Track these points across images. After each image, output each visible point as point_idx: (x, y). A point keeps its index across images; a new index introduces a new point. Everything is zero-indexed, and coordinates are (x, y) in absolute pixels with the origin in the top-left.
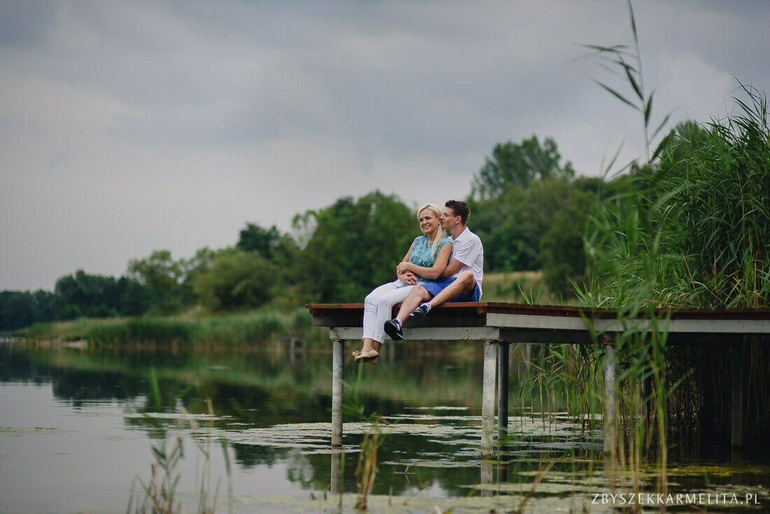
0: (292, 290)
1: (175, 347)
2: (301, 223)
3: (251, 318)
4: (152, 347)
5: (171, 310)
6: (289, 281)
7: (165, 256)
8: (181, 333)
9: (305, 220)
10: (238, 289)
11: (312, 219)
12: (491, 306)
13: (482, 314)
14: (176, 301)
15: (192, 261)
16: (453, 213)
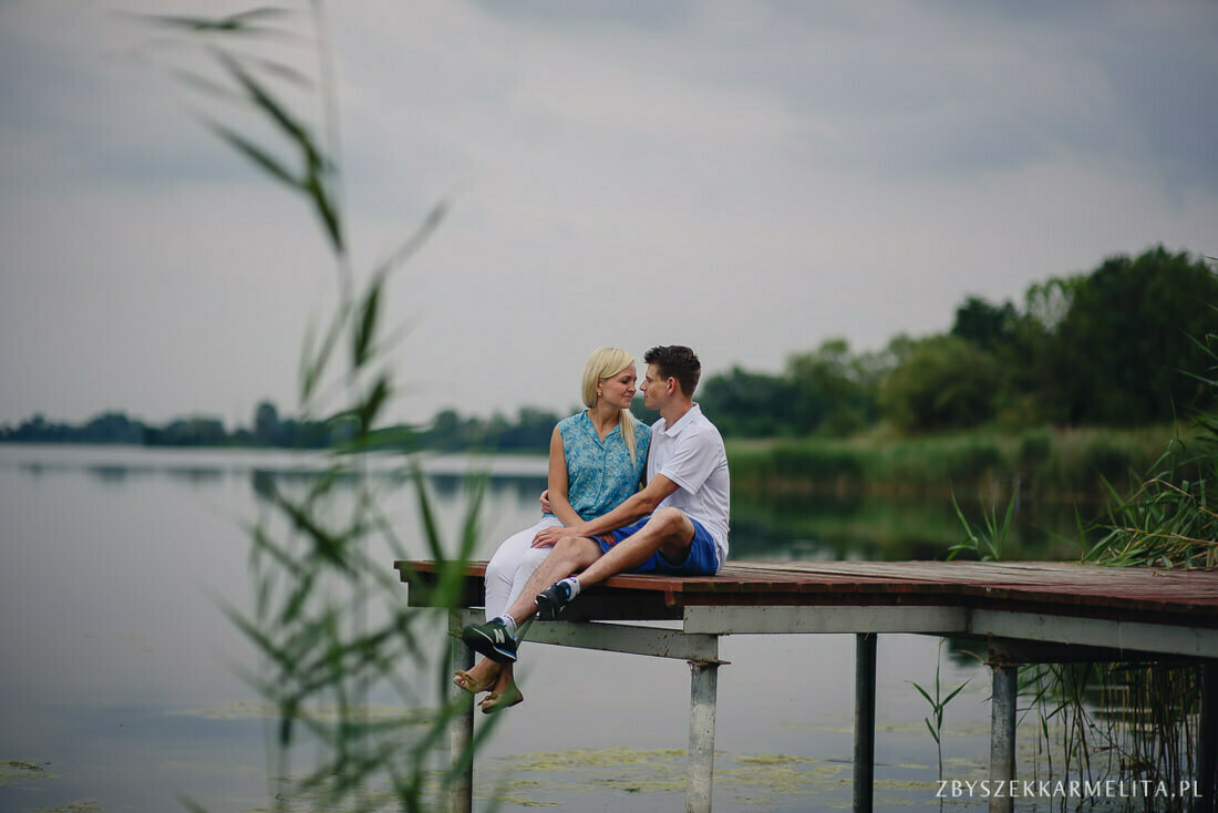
0: (1027, 402)
1: (841, 487)
2: (1039, 297)
3: (956, 444)
4: (805, 487)
5: (845, 429)
6: (1025, 386)
7: (839, 346)
8: (850, 466)
9: (1046, 292)
10: (944, 398)
11: (1057, 292)
12: (689, 589)
13: (675, 606)
14: (856, 415)
15: (883, 355)
16: (659, 373)
